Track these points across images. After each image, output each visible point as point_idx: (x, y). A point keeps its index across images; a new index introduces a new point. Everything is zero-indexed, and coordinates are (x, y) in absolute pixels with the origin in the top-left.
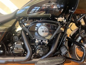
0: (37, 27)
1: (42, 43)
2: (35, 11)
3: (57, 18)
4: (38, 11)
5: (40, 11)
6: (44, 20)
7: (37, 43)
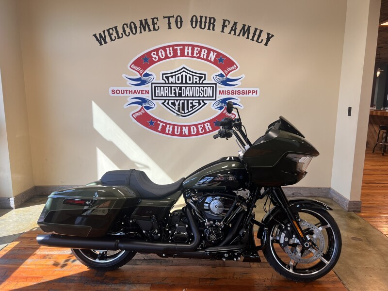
0: (207, 203)
1: (214, 226)
2: (204, 182)
3: (235, 192)
4: (210, 182)
5: (213, 182)
6: (218, 194)
7: (208, 226)
